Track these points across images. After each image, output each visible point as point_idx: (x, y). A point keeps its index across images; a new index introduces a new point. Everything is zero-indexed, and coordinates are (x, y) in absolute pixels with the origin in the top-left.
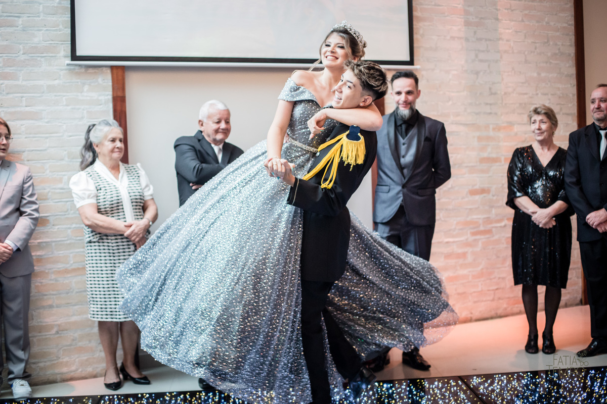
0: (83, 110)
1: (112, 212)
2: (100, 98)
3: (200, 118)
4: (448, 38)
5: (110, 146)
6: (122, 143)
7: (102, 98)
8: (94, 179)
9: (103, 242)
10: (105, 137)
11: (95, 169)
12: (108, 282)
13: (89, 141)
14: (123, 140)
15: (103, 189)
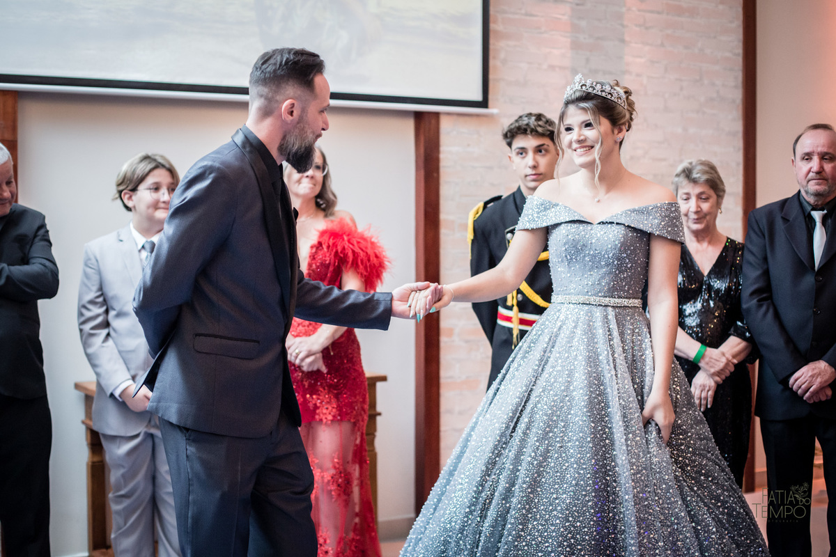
4: (545, 66)
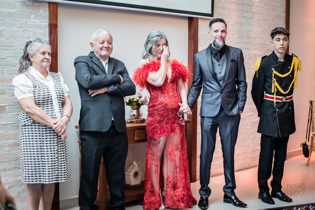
0: (30, 31)
1: (43, 104)
2: (41, 24)
3: (92, 42)
5: (41, 57)
6: (50, 56)
7: (42, 24)
8: (31, 79)
9: (35, 126)
10: (38, 50)
11: (30, 73)
12: (38, 155)
13: (27, 53)
14: (50, 54)
15: (38, 86)
